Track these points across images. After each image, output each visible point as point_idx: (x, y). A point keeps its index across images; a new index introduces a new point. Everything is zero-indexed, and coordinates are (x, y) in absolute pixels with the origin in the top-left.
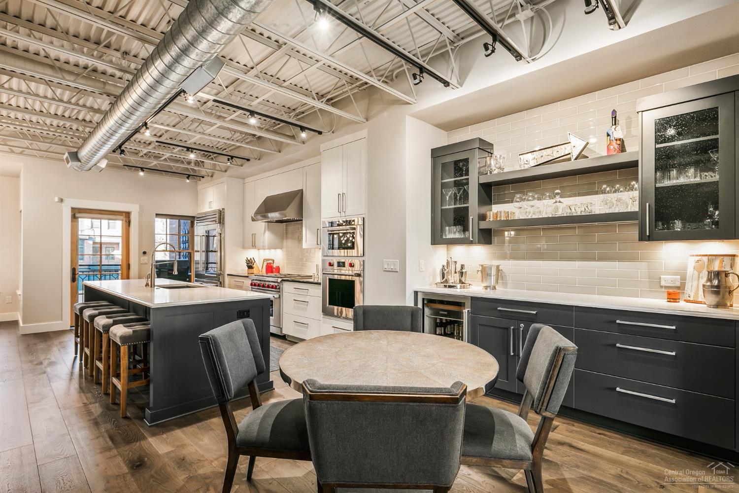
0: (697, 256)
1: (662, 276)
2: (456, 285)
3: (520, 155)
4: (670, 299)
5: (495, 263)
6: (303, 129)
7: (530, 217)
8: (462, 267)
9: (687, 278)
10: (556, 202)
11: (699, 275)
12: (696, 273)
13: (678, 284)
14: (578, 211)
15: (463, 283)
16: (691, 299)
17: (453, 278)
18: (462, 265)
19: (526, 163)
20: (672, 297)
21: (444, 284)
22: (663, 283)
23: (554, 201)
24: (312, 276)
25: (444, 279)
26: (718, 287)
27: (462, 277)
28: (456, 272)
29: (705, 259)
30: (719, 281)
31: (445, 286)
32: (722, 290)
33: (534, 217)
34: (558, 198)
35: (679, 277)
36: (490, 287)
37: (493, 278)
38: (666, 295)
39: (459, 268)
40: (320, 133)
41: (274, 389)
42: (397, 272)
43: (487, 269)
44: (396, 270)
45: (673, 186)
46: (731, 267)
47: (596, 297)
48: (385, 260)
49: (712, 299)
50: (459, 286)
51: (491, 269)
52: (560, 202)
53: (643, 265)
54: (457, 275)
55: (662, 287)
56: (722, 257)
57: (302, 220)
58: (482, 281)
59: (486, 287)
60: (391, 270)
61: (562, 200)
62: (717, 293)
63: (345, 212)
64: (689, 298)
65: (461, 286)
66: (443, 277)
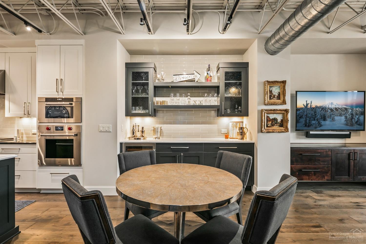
0: (232, 122)
1: (222, 130)
2: (140, 138)
3: (173, 75)
4: (226, 138)
5: (160, 126)
6: (27, 23)
7: (174, 105)
8: (143, 128)
9: (230, 130)
10: (188, 99)
11: (233, 129)
12: (232, 128)
13: (226, 132)
14: (198, 103)
15: (144, 137)
16: (231, 137)
17: (138, 134)
18: (143, 127)
19: (176, 79)
20: (227, 137)
21: (134, 138)
22: (222, 132)
23: (187, 98)
24: (13, 139)
25: (134, 135)
26: (242, 132)
27: (143, 133)
28: (138, 131)
29: (235, 123)
30: (242, 130)
31: (135, 139)
32: (243, 133)
33: (176, 104)
34: (189, 97)
35: (226, 130)
36: (157, 137)
37: (159, 133)
38: (224, 137)
39: (140, 129)
40: (40, 31)
41: (20, 232)
42: (111, 132)
43: (156, 129)
44: (110, 131)
45: (230, 97)
46: (243, 126)
47: (201, 139)
48: (100, 125)
49: (240, 137)
50: (142, 138)
51: (158, 129)
52: (190, 99)
53: (216, 125)
54: (140, 132)
55: (222, 134)
56: (240, 123)
57: (4, 95)
58: (154, 135)
59: (156, 138)
60: (106, 131)
61: (191, 98)
62: (241, 134)
63: (62, 92)
64: (230, 137)
65: (143, 138)
66: (133, 134)
